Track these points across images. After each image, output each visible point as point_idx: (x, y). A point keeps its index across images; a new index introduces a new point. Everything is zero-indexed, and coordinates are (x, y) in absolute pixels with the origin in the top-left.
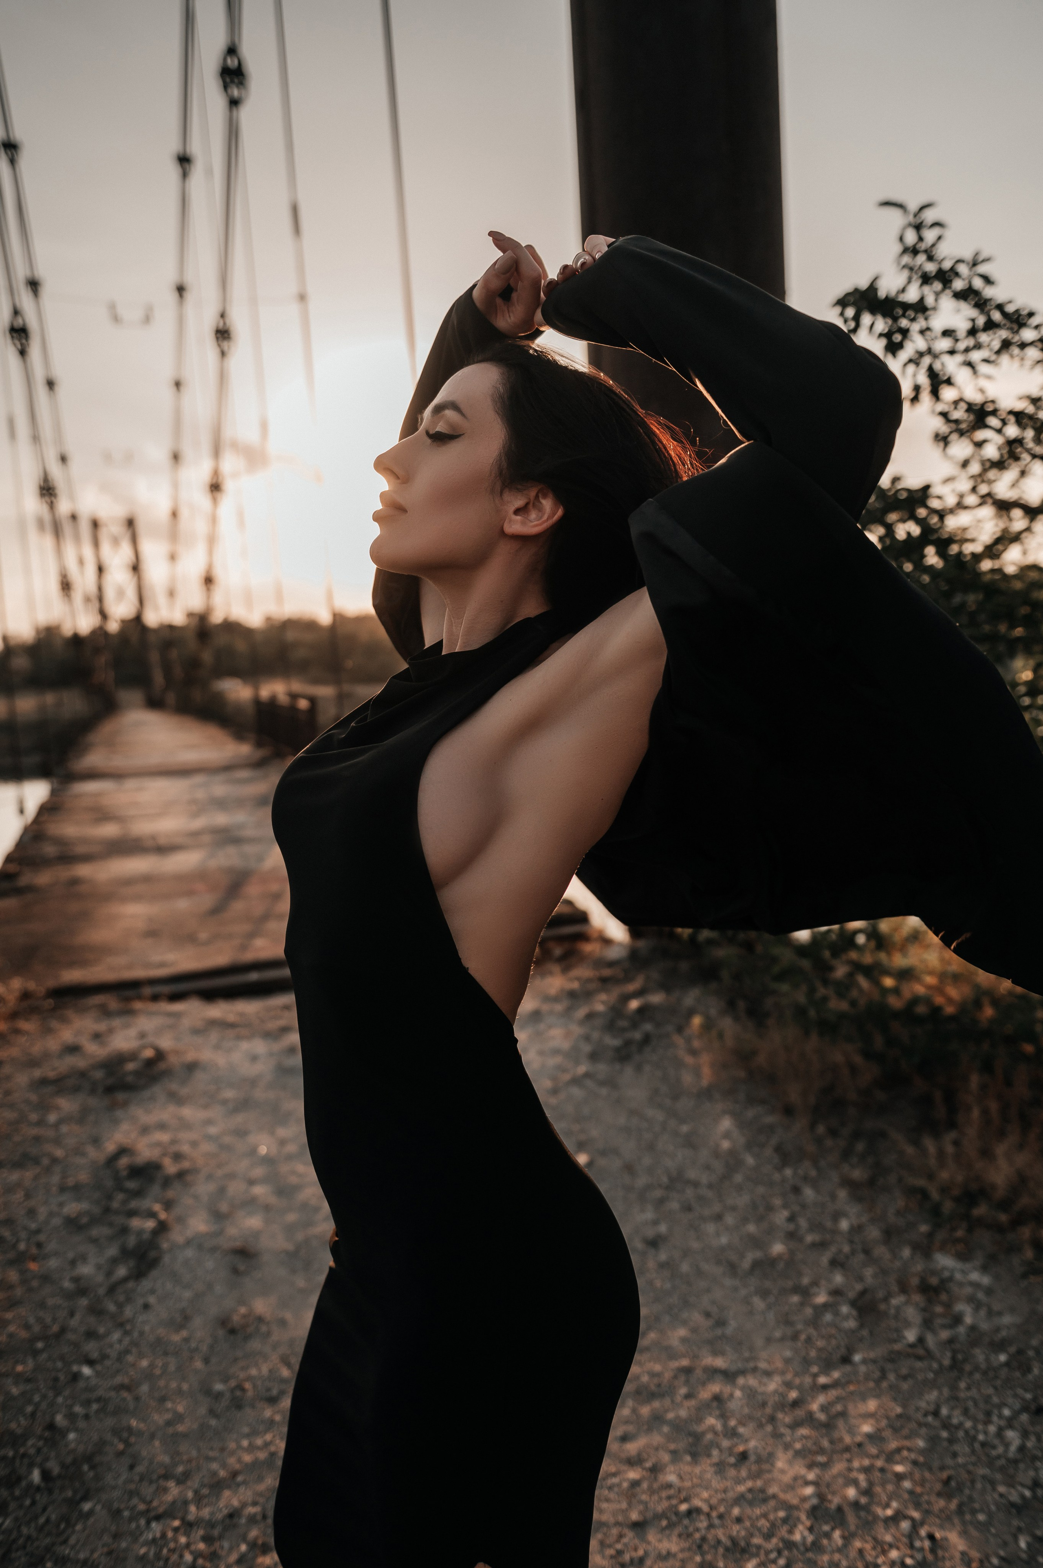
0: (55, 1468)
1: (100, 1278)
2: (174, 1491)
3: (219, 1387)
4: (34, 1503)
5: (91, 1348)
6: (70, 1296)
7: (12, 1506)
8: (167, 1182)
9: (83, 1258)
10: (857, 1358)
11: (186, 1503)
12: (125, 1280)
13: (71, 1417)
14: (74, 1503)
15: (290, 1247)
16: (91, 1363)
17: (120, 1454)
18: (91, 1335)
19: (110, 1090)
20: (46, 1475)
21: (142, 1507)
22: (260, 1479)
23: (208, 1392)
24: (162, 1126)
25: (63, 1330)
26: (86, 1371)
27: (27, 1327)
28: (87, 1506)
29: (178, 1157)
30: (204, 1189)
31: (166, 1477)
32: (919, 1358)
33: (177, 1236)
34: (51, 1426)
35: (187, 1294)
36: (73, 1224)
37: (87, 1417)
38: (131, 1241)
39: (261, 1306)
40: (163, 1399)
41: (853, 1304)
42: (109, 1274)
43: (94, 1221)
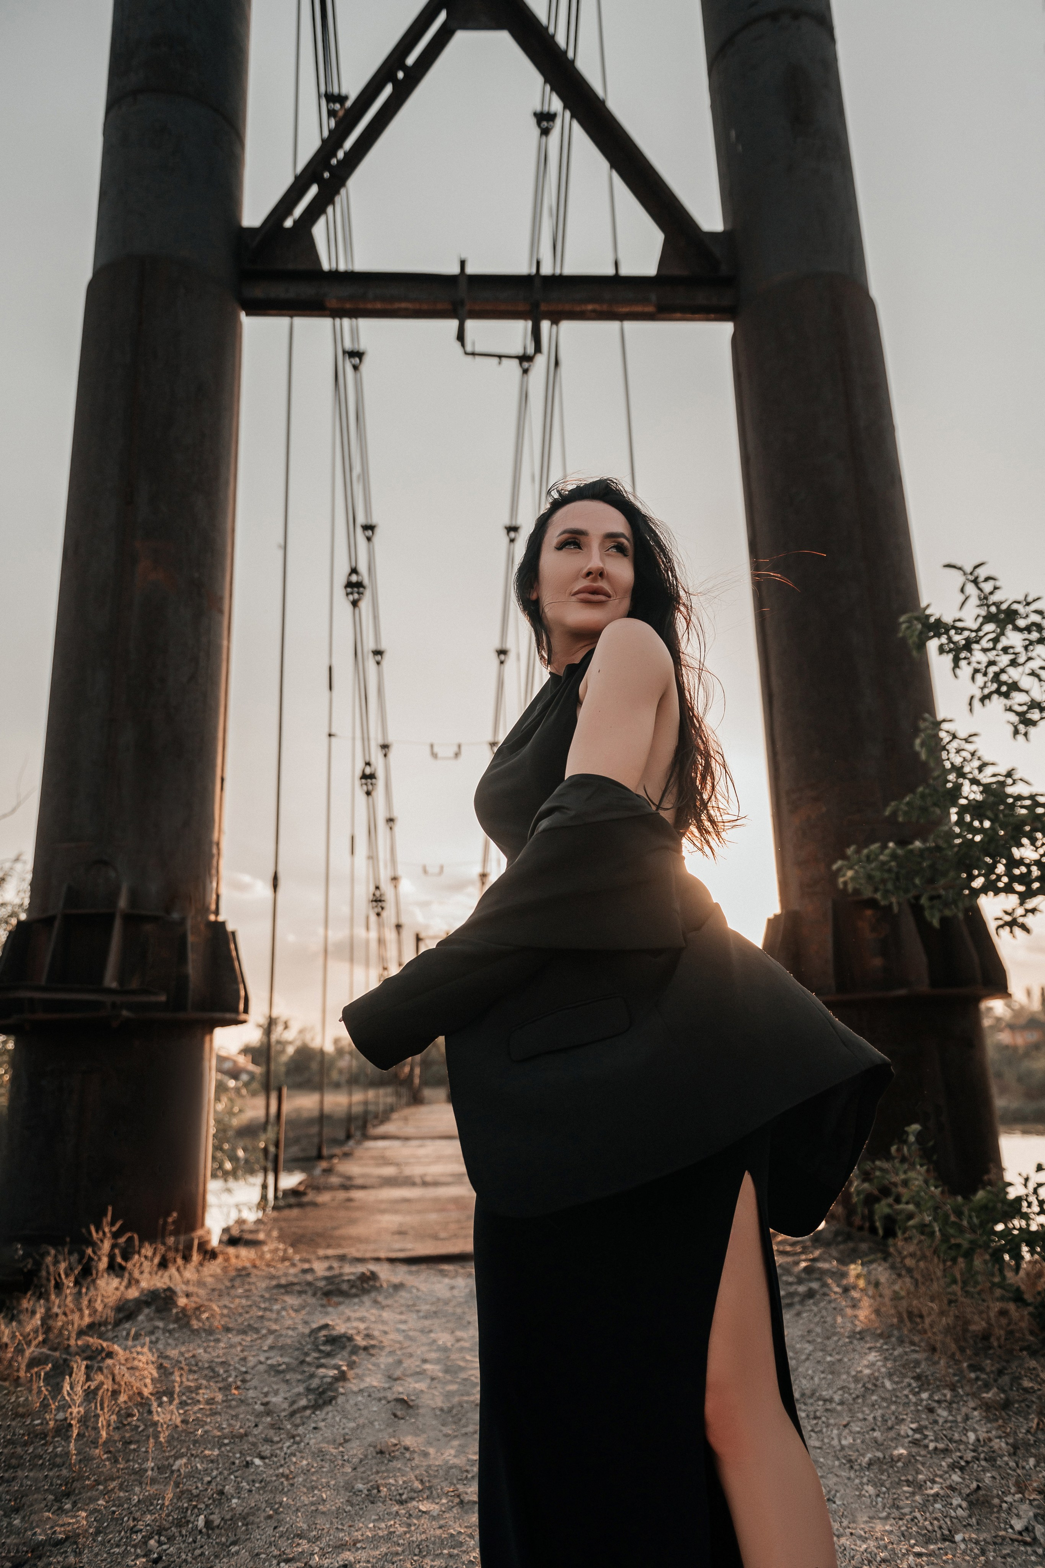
0: (216, 1519)
1: (285, 1405)
2: (304, 1545)
3: (360, 1486)
4: (195, 1541)
5: (266, 1449)
6: (259, 1415)
7: (179, 1539)
8: (355, 1350)
9: (276, 1393)
10: (958, 1537)
11: (312, 1554)
12: (305, 1408)
13: (239, 1489)
14: (225, 1546)
15: (445, 1406)
16: (262, 1458)
17: (270, 1517)
18: (268, 1440)
19: (327, 1294)
20: (208, 1523)
21: (276, 1553)
22: (376, 1548)
23: (349, 1487)
24: (362, 1319)
25: (246, 1435)
26: (257, 1461)
27: (220, 1429)
28: (234, 1549)
29: (368, 1336)
30: (384, 1360)
31: (300, 1536)
32: (1026, 1543)
33: (353, 1385)
34: (221, 1493)
35: (352, 1425)
36: (274, 1370)
37: (250, 1491)
38: (315, 1382)
39: (408, 1441)
40: (313, 1488)
41: (966, 1498)
42: (293, 1403)
43: (289, 1369)
